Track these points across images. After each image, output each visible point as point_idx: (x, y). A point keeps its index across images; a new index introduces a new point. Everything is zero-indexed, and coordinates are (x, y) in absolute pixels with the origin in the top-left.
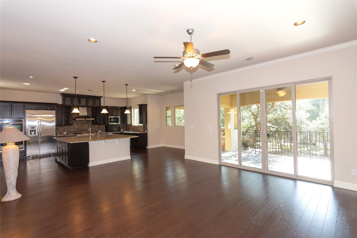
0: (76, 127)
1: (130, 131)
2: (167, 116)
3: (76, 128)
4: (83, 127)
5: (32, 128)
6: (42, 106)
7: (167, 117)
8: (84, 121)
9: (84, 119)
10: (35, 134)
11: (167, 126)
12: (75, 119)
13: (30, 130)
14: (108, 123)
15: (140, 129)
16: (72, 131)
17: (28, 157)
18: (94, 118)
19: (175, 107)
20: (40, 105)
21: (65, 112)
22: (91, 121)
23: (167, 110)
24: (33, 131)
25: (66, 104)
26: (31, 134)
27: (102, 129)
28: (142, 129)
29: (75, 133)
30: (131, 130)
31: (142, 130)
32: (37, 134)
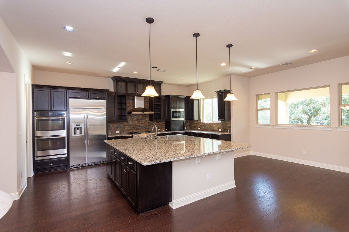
0: (130, 123)
1: (197, 130)
2: (259, 108)
3: (130, 125)
4: (139, 123)
5: (77, 125)
6: (89, 93)
7: (257, 110)
8: (140, 116)
9: (141, 113)
10: (81, 133)
11: (258, 123)
12: (130, 113)
13: (75, 128)
14: (170, 119)
15: (215, 128)
16: (125, 129)
17: (71, 166)
18: (153, 111)
19: (277, 93)
20: (87, 92)
21: (118, 103)
22: (149, 116)
23: (258, 100)
24: (78, 129)
25: (119, 92)
26: (75, 134)
27: (161, 126)
28: (219, 128)
29: (130, 132)
30: (199, 129)
31: (220, 130)
32: (83, 134)
